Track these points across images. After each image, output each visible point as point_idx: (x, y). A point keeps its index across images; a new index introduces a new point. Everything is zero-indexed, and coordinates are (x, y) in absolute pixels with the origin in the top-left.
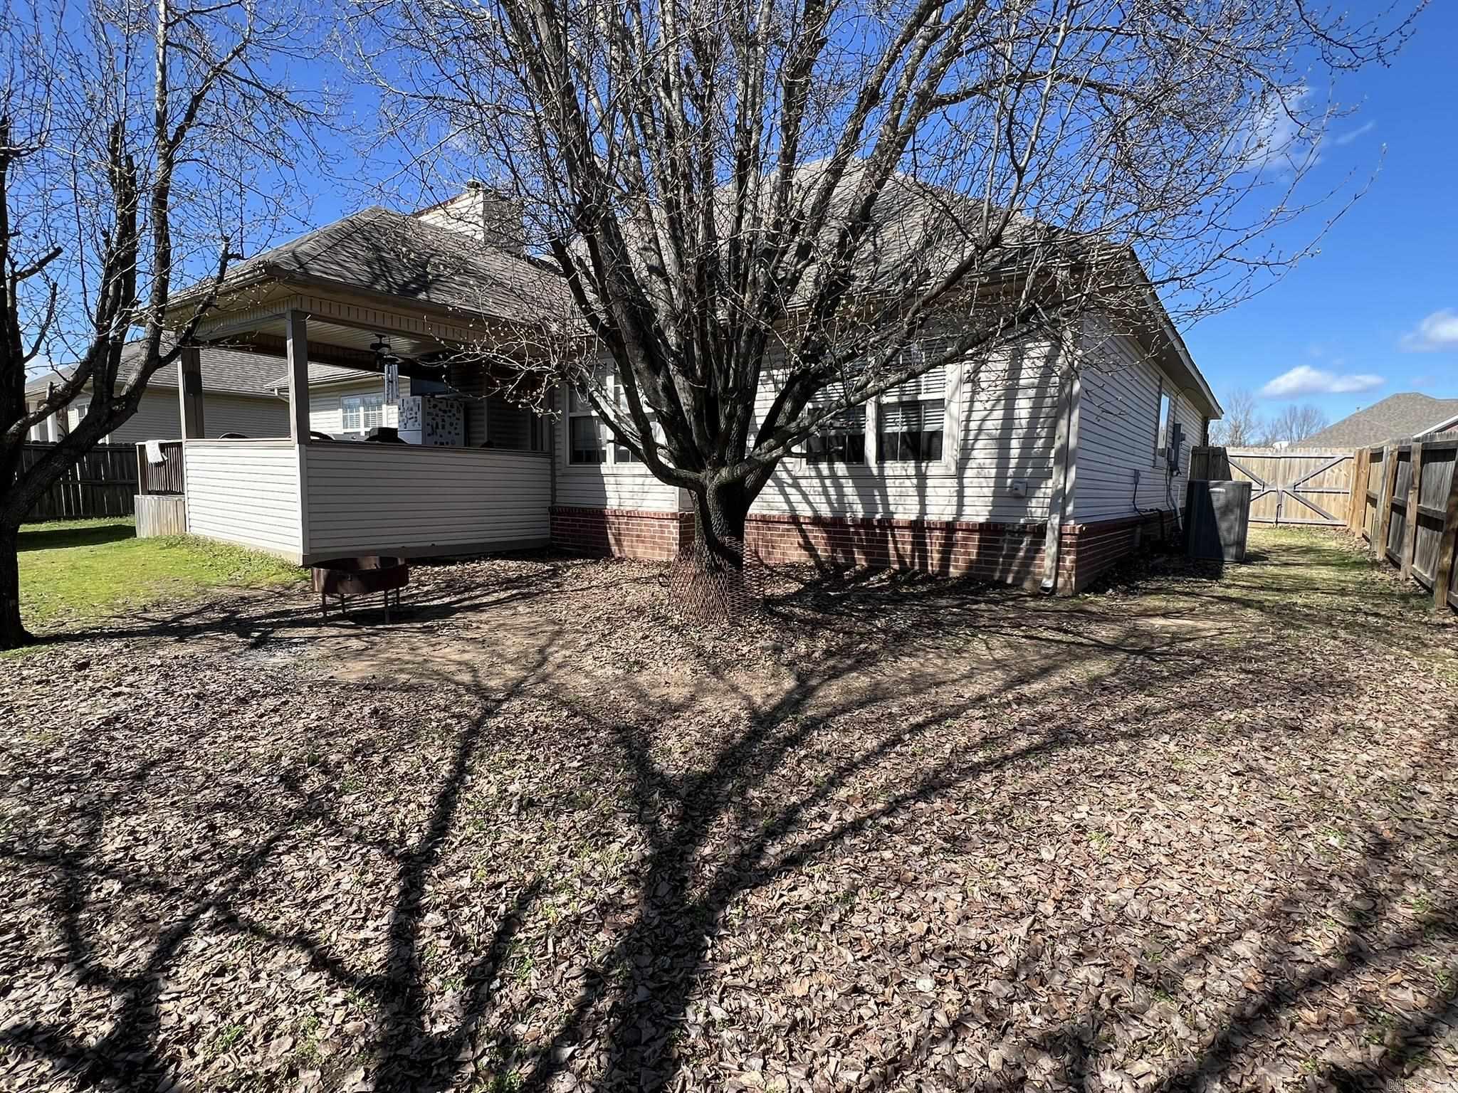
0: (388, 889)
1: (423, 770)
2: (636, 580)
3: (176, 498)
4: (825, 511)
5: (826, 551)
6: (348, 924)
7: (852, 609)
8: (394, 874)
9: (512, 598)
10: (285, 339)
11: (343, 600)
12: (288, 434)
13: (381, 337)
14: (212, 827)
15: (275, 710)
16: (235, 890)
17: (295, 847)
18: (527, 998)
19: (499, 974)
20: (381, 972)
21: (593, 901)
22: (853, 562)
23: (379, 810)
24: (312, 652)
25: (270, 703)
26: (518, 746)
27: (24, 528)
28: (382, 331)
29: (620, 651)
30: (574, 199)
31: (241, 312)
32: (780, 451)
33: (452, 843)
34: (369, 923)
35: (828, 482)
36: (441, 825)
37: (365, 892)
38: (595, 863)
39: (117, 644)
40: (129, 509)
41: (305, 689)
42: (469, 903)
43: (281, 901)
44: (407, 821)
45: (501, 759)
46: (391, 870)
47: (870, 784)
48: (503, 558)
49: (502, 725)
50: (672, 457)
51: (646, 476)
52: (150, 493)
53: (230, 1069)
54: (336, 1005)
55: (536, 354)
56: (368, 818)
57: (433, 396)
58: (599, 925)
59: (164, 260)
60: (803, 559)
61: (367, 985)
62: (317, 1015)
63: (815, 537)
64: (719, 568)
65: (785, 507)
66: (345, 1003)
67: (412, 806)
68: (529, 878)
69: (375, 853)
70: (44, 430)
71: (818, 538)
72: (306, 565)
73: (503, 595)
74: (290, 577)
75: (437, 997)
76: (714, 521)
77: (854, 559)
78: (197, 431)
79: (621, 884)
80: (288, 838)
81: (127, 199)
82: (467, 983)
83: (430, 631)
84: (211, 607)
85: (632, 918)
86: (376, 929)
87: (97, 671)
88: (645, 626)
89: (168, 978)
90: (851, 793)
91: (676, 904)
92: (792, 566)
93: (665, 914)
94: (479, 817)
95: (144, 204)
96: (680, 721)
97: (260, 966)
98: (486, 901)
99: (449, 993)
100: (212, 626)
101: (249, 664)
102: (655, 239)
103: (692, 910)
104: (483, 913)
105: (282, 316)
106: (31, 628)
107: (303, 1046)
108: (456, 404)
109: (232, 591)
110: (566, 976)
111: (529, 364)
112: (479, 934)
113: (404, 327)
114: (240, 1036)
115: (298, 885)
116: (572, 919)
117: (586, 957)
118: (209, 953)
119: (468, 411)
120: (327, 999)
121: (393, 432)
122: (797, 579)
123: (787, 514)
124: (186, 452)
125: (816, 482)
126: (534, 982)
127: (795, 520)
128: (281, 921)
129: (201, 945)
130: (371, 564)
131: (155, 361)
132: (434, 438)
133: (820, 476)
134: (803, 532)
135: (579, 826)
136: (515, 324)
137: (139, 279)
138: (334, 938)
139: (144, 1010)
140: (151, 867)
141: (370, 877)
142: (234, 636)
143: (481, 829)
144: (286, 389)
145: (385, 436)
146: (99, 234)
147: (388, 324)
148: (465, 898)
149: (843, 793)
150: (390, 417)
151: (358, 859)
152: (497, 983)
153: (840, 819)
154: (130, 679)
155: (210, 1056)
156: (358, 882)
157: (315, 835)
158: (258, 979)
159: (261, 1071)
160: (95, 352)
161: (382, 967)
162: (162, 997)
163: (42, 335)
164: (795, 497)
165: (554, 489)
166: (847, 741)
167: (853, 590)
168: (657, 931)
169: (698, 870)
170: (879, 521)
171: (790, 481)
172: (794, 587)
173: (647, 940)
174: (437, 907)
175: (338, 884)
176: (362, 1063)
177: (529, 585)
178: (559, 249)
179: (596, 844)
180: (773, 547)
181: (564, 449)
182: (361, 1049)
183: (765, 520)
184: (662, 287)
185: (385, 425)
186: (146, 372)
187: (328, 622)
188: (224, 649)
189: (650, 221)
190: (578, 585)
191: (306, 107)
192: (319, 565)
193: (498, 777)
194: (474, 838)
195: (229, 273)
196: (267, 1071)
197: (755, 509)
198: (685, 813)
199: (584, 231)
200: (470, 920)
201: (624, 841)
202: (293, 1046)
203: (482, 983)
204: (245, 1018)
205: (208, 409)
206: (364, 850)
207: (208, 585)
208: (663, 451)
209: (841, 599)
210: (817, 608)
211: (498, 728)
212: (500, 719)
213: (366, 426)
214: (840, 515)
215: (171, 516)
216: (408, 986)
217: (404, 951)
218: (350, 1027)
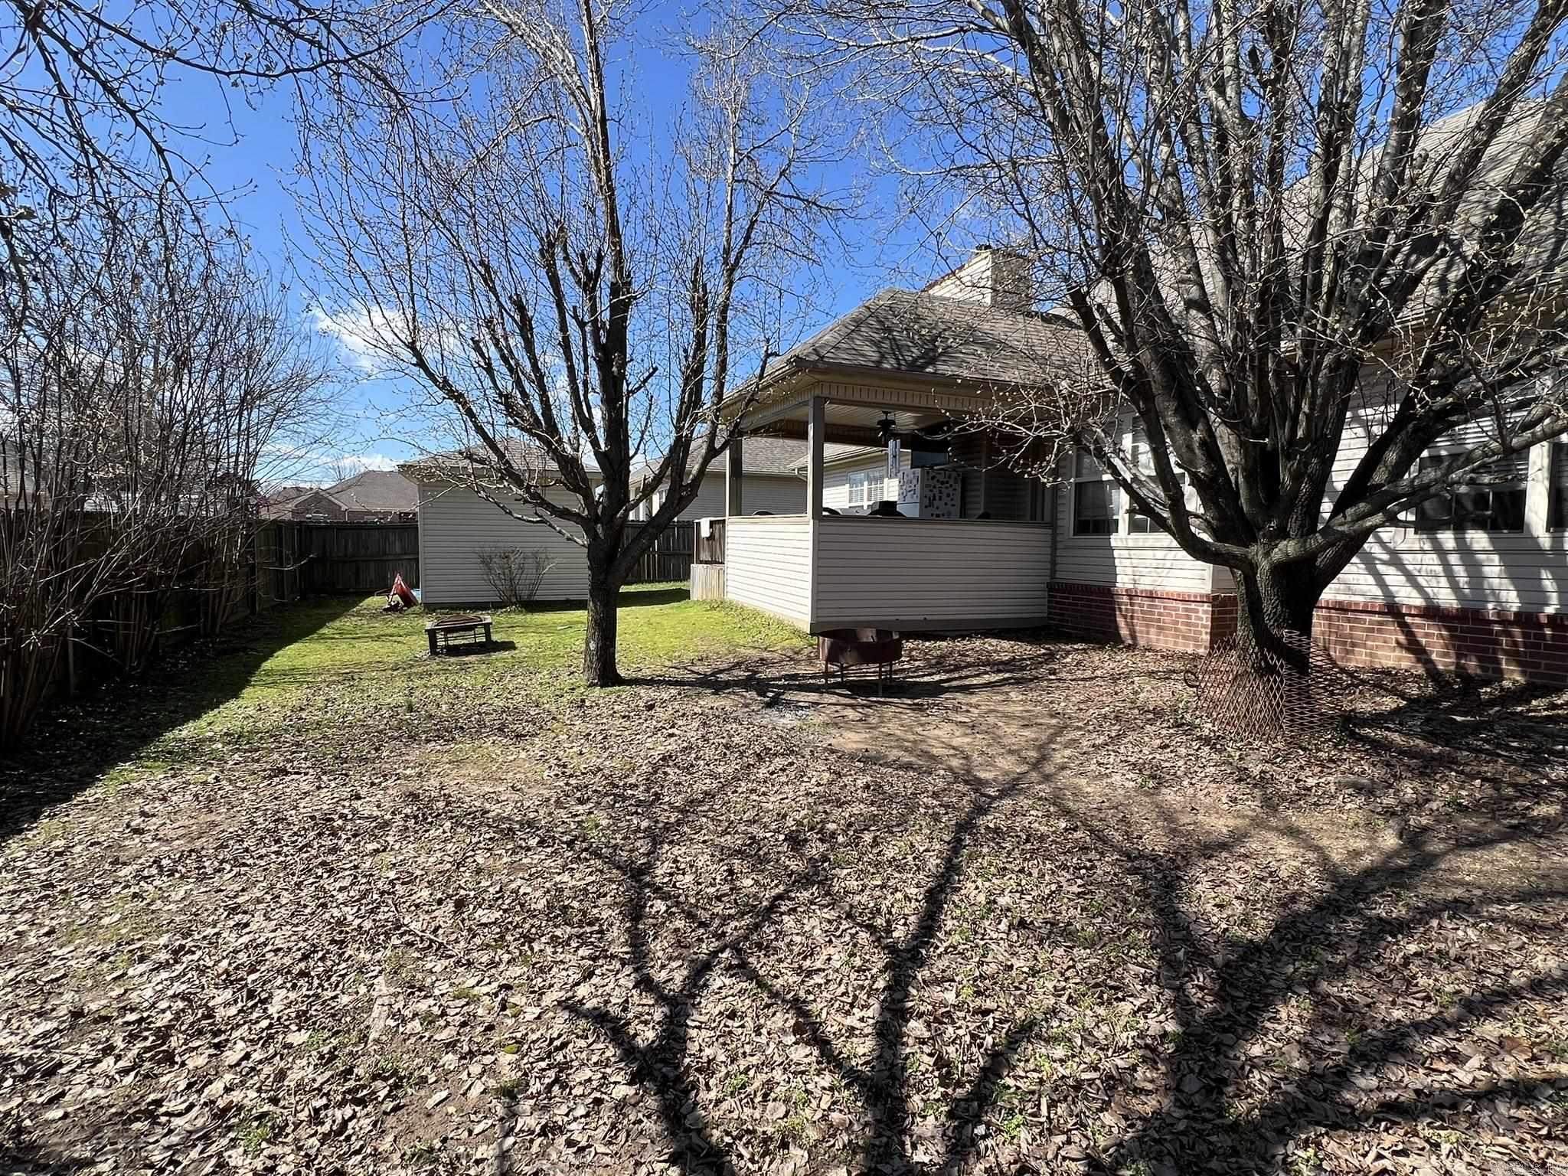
0: (874, 979)
1: (910, 858)
2: (1151, 674)
3: (718, 567)
4: (1446, 598)
5: (1445, 655)
6: (836, 1005)
7: (1499, 746)
8: (881, 965)
9: (1004, 682)
10: (807, 423)
11: (842, 669)
12: (805, 511)
13: (886, 413)
14: (731, 872)
15: (783, 770)
16: (746, 938)
17: (794, 910)
18: (1015, 1162)
19: (985, 1118)
20: (866, 1069)
21: (1096, 1069)
22: (1499, 674)
23: (867, 892)
24: (817, 718)
25: (779, 762)
26: (1009, 853)
27: (624, 589)
28: (887, 408)
29: (1132, 760)
30: (1100, 241)
31: (775, 403)
32: (1378, 518)
33: (937, 947)
34: (855, 1010)
35: (1454, 559)
36: (929, 925)
37: (853, 975)
38: (1100, 1021)
39: (674, 691)
40: (686, 576)
41: (807, 752)
42: (953, 1023)
43: (780, 961)
44: (894, 911)
45: (990, 864)
46: (879, 960)
47: (1544, 1028)
48: (994, 637)
49: (991, 825)
50: (1210, 528)
51: (1170, 549)
52: (701, 562)
53: (735, 1115)
54: (824, 1088)
55: (1044, 417)
56: (858, 898)
57: (931, 468)
58: (1104, 1102)
59: (723, 366)
60: (1405, 665)
61: (853, 1077)
62: (806, 1091)
63: (1427, 635)
64: (1271, 670)
65: (1377, 591)
66: (831, 1089)
67: (899, 895)
68: (1020, 1014)
69: (864, 936)
70: (637, 514)
71: (1433, 638)
72: (812, 634)
73: (995, 678)
74: (798, 643)
75: (919, 1119)
76: (1267, 607)
77: (1500, 671)
78: (737, 510)
79: (1133, 1057)
80: (790, 899)
81: (701, 320)
82: (950, 1115)
83: (919, 708)
84: (738, 665)
85: (1149, 1110)
86: (862, 1020)
87: (659, 712)
88: (1164, 732)
89: (693, 1005)
90: (1507, 1032)
91: (1209, 1110)
92: (1386, 672)
93: (1194, 1119)
94: (965, 925)
95: (712, 320)
96: (1214, 862)
97: (762, 1021)
98: (972, 1026)
99: (931, 1120)
100: (737, 683)
101: (764, 723)
102: (1196, 268)
103: (1234, 1127)
104: (968, 1038)
105: (806, 404)
106: (622, 672)
107: (793, 1120)
108: (954, 474)
109: (754, 652)
110: (1063, 1153)
111: (1037, 428)
112: (963, 1063)
113: (909, 402)
114: (744, 1086)
115: (796, 949)
116: (1071, 1082)
117: (1086, 1137)
118: (724, 992)
119: (965, 481)
120: (816, 1079)
121: (893, 504)
122: (1393, 692)
123: (1380, 601)
124: (728, 527)
125: (1433, 558)
126: (1024, 1145)
127: (1393, 610)
128: (780, 981)
129: (718, 983)
130: (869, 636)
131: (712, 452)
132: (932, 509)
133: (1440, 551)
134: (1405, 628)
135: (1079, 966)
136: (1024, 387)
137: (705, 383)
138: (824, 1016)
139: (677, 1029)
140: (687, 896)
141: (858, 962)
142: (754, 694)
143: (967, 939)
144: (805, 468)
145: (887, 509)
146: (681, 352)
147: (894, 400)
148: (948, 1014)
149: (1491, 1029)
150: (891, 490)
151: (847, 938)
152: (981, 1130)
153: (1488, 1069)
154: (680, 723)
155: (720, 1095)
156: (847, 963)
157: (812, 903)
158: (760, 1034)
159: (760, 1129)
160: (673, 449)
161: (866, 1063)
162: (689, 1022)
163: (642, 438)
164: (1394, 578)
165: (1054, 563)
166: (1494, 947)
167: (1500, 717)
168: (1184, 1140)
169: (1241, 1073)
170: (1549, 617)
171: (1386, 557)
172: (1389, 703)
173: (1167, 1145)
174: (920, 1015)
175: (829, 959)
176: (845, 1162)
177: (1023, 669)
178: (1079, 301)
179: (1101, 997)
180: (1354, 645)
181: (1067, 519)
182: (845, 1146)
183: (1342, 608)
184: (1203, 323)
185: (885, 499)
186: (706, 460)
187: (828, 689)
188: (747, 706)
189: (1191, 248)
190: (1079, 674)
191: (836, 205)
192: (824, 634)
193: (987, 884)
194: (960, 948)
195: (768, 370)
196: (764, 1133)
197: (1330, 594)
198: (1222, 988)
199: (1112, 275)
200: (953, 1042)
201: (1138, 1003)
202: (786, 1115)
203: (967, 1122)
204: (748, 1069)
205: (746, 489)
206: (853, 931)
207: (738, 645)
208: (1197, 521)
209: (1475, 729)
210: (1431, 737)
211: (987, 828)
212: (990, 817)
213: (869, 500)
214: (1478, 606)
215: (714, 583)
216: (889, 1095)
217: (888, 1054)
218: (835, 1116)
